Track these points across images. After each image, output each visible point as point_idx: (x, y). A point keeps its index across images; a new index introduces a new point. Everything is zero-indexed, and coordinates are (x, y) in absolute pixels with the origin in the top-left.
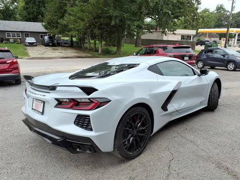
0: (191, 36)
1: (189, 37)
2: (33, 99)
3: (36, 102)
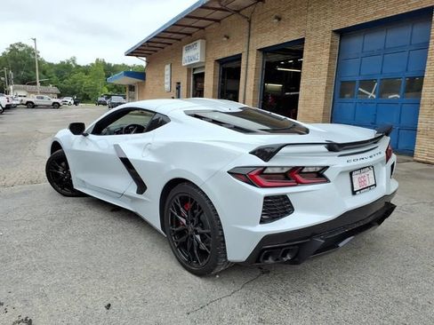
2: (351, 174)
3: (359, 176)
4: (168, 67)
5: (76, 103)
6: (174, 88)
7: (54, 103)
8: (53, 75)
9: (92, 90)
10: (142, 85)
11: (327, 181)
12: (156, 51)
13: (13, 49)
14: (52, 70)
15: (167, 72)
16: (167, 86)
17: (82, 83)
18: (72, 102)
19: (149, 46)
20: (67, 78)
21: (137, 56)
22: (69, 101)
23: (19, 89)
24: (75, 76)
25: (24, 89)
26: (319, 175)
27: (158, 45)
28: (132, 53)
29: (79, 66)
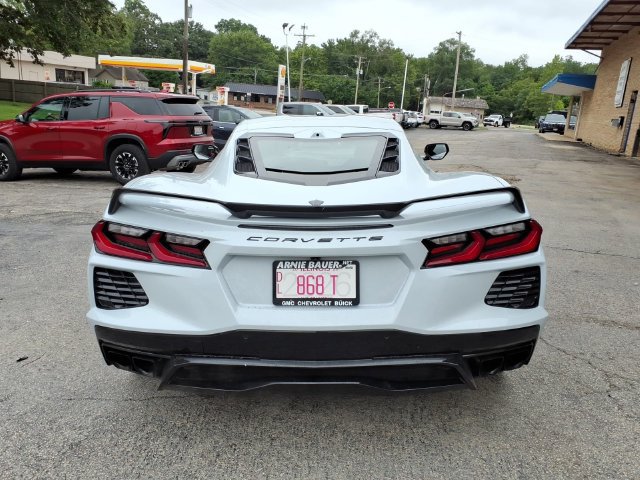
0: (83, 73)
1: (78, 74)
2: (275, 265)
3: (299, 272)
4: (625, 64)
5: (505, 124)
6: (627, 101)
7: (465, 122)
8: (488, 82)
9: (539, 105)
10: (588, 96)
11: (205, 265)
12: (616, 38)
13: (443, 48)
14: (488, 76)
15: (623, 73)
16: (618, 98)
17: (526, 94)
18: (500, 122)
19: (593, 30)
20: (506, 87)
21: (584, 49)
22: (496, 120)
23: (436, 102)
24: (518, 84)
25: (442, 103)
26: (192, 253)
27: (614, 27)
28: (573, 43)
29: (530, 69)
